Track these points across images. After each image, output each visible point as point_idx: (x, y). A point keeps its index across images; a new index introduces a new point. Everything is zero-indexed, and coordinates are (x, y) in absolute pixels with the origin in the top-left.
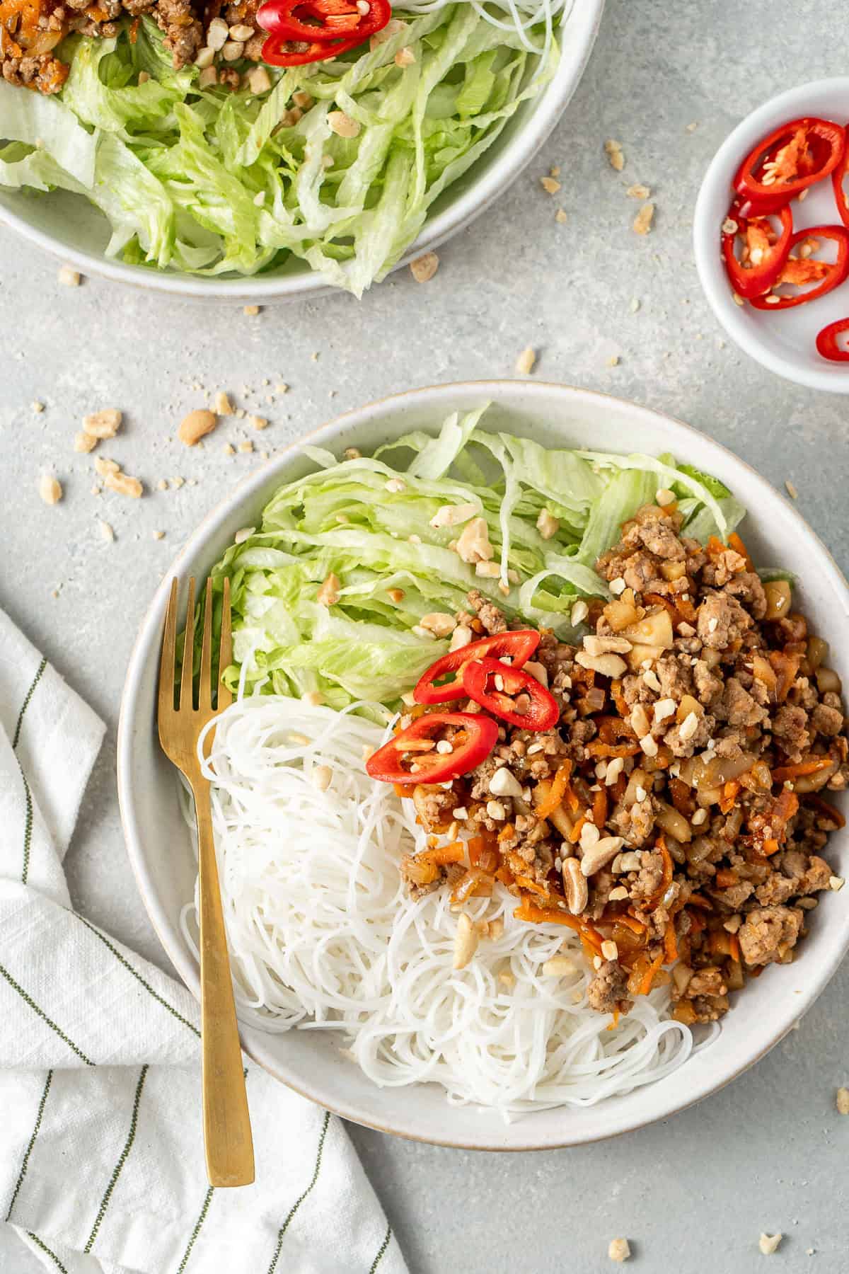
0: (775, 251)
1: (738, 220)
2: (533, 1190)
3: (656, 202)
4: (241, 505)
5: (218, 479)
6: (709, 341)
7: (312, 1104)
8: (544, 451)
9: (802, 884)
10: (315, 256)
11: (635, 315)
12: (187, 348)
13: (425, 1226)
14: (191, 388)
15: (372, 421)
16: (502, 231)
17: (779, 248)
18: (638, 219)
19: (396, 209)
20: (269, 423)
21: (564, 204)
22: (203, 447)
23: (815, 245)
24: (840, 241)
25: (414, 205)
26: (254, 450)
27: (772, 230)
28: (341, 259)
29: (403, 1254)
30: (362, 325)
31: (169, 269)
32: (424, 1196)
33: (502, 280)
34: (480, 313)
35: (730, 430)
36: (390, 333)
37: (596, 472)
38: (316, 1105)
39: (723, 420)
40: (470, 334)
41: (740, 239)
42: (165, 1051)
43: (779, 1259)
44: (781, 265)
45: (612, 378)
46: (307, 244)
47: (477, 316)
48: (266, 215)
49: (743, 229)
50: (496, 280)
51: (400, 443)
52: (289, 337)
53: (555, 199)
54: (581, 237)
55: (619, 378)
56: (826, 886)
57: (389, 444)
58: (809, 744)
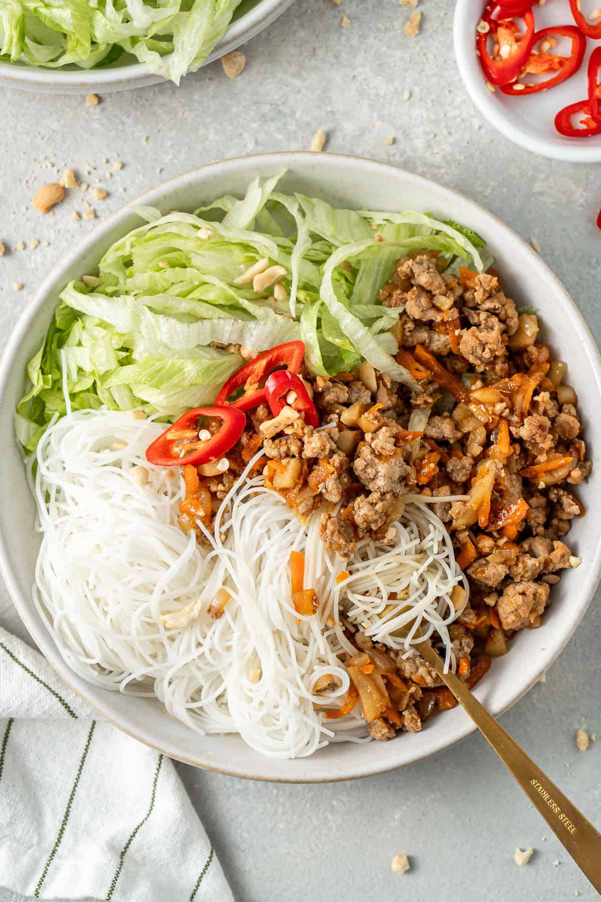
0: (519, 47)
1: (490, 22)
2: (330, 817)
3: (423, 10)
4: (83, 257)
5: (67, 240)
6: (468, 124)
7: (149, 749)
8: (331, 208)
9: (547, 563)
10: (141, 51)
11: (407, 103)
12: (39, 134)
13: (242, 846)
14: (44, 166)
15: (190, 186)
16: (297, 34)
17: (524, 44)
18: (408, 24)
19: (207, 10)
20: (108, 195)
21: (348, 12)
22: (54, 214)
23: (553, 41)
24: (574, 38)
25: (222, 6)
26: (96, 217)
27: (518, 30)
28: (164, 54)
29: (224, 871)
30: (183, 113)
31: (20, 63)
32: (241, 823)
33: (297, 75)
34: (280, 103)
35: (486, 197)
36: (208, 120)
37: (375, 228)
38: (150, 749)
39: (480, 189)
40: (273, 120)
41: (492, 39)
42: (25, 706)
43: (531, 870)
44: (525, 58)
45: (388, 155)
46: (134, 40)
47: (278, 105)
48: (99, 16)
49: (493, 31)
50: (294, 76)
51: (214, 205)
52: (123, 123)
53: (340, 8)
54: (362, 39)
55: (394, 155)
56: (566, 566)
57: (205, 206)
58: (553, 445)
